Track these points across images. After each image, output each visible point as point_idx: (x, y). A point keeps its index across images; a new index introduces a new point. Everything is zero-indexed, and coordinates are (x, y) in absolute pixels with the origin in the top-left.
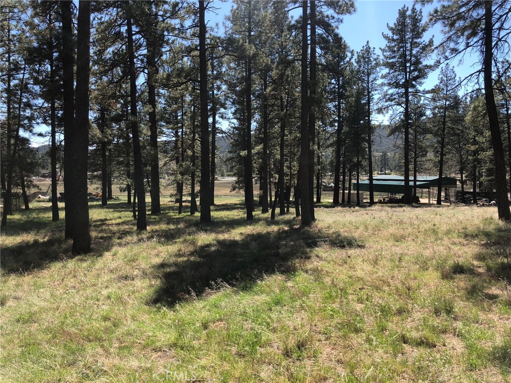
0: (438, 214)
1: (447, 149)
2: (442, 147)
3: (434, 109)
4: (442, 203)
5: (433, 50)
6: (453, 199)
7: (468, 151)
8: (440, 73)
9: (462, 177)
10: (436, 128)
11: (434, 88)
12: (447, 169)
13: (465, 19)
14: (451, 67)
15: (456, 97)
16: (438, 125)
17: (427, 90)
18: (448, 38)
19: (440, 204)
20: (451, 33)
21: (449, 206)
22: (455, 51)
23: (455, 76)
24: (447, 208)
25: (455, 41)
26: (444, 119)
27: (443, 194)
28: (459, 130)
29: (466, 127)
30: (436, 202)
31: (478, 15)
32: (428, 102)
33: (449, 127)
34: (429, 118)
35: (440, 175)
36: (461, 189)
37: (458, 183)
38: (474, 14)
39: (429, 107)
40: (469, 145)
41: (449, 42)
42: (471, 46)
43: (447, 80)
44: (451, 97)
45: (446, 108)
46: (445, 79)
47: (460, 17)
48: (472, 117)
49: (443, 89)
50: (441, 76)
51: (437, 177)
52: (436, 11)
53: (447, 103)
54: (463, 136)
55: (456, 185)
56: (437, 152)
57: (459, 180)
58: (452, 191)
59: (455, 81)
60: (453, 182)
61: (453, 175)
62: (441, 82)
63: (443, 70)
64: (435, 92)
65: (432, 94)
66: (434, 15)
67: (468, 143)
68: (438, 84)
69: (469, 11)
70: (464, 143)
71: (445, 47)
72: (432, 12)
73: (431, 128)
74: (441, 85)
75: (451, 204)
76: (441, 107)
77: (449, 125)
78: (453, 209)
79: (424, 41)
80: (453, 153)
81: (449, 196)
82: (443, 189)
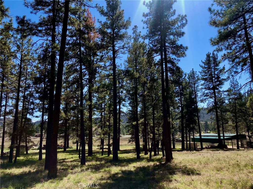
0: (239, 155)
1: (239, 119)
2: (236, 119)
3: (229, 99)
4: (240, 148)
5: (226, 72)
6: (245, 146)
7: (250, 120)
8: (230, 82)
9: (249, 134)
10: (232, 109)
11: (228, 89)
12: (240, 130)
13: (239, 58)
14: (235, 79)
15: (240, 94)
16: (232, 107)
17: (224, 90)
18: (232, 67)
19: (239, 149)
20: (233, 64)
22: (236, 72)
23: (238, 83)
24: (243, 151)
25: (236, 68)
26: (235, 105)
27: (240, 143)
28: (244, 110)
29: (247, 108)
30: (236, 148)
31: (246, 56)
32: (226, 96)
33: (238, 108)
34: (227, 104)
35: (237, 133)
36: (249, 140)
37: (247, 137)
38: (244, 56)
39: (227, 99)
40: (250, 117)
41: (233, 68)
42: (244, 70)
43: (234, 86)
44: (237, 94)
45: (236, 99)
46: (233, 85)
47: (237, 57)
48: (250, 104)
49: (233, 90)
50: (231, 84)
51: (235, 134)
52: (225, 55)
53: (236, 96)
54: (246, 113)
55: (246, 138)
56: (234, 121)
57: (247, 136)
58: (244, 142)
59: (238, 86)
60: (244, 137)
61: (244, 133)
62: (231, 87)
63: (231, 81)
64: (229, 91)
65: (227, 93)
66: (224, 56)
67: (250, 116)
68: (230, 88)
69: (241, 54)
70: (247, 116)
71: (231, 71)
73: (229, 109)
74: (231, 88)
75: (245, 149)
76: (233, 99)
77: (238, 107)
78: (246, 152)
79: (220, 68)
80: (242, 122)
81: (243, 144)
82: (239, 140)
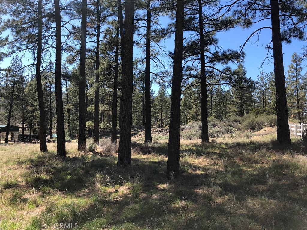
0: (4, 150)
1: (14, 108)
2: (11, 107)
3: (7, 81)
4: (9, 142)
5: (6, 44)
6: (16, 140)
7: (28, 110)
8: (12, 60)
9: (23, 126)
10: (8, 94)
11: (7, 68)
12: (14, 121)
13: (26, 32)
14: (19, 58)
15: (22, 77)
16: (9, 92)
17: (2, 68)
18: (16, 40)
19: (7, 143)
20: (18, 37)
21: (13, 144)
22: (20, 49)
23: (22, 64)
24: (11, 145)
25: (20, 43)
26: (13, 89)
27: (10, 136)
28: (23, 97)
29: (27, 96)
30: (4, 142)
31: (33, 32)
32: (3, 77)
33: (16, 94)
34: (3, 87)
35: (9, 124)
36: (22, 133)
37: (20, 129)
38: (31, 30)
39: (3, 80)
40: (29, 107)
41: (16, 42)
42: (30, 48)
43: (16, 65)
44: (18, 76)
45: (15, 83)
46: (15, 64)
47: (23, 29)
48: (29, 90)
49: (13, 70)
50: (12, 62)
51: (6, 126)
52: (9, 21)
53: (16, 79)
54: (25, 101)
55: (19, 130)
56: (7, 109)
57: (21, 128)
58: (16, 135)
59: (21, 67)
60: (17, 128)
61: (17, 125)
62: (12, 66)
63: (14, 58)
64: (8, 71)
65: (6, 72)
66: (8, 23)
67: (28, 105)
68: (10, 66)
69: (28, 27)
70: (25, 105)
71: (14, 45)
72: (6, 21)
73: (3, 93)
74: (12, 67)
75: (15, 143)
76: (11, 81)
77: (17, 93)
78: (15, 146)
79: (2, 37)
80: (18, 111)
81: (14, 137)
82: (10, 133)
